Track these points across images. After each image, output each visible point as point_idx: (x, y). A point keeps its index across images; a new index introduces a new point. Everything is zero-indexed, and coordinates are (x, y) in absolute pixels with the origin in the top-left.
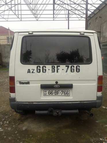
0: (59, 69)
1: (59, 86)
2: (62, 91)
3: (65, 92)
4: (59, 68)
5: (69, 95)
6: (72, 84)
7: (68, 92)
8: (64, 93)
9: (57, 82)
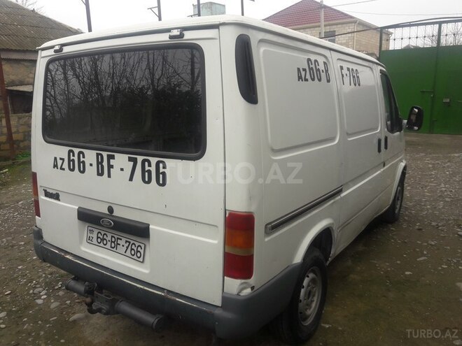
0: (112, 167)
1: (111, 224)
2: (126, 242)
3: (133, 247)
4: (112, 162)
5: (141, 259)
6: (148, 226)
7: (139, 249)
8: (132, 249)
9: (111, 210)
